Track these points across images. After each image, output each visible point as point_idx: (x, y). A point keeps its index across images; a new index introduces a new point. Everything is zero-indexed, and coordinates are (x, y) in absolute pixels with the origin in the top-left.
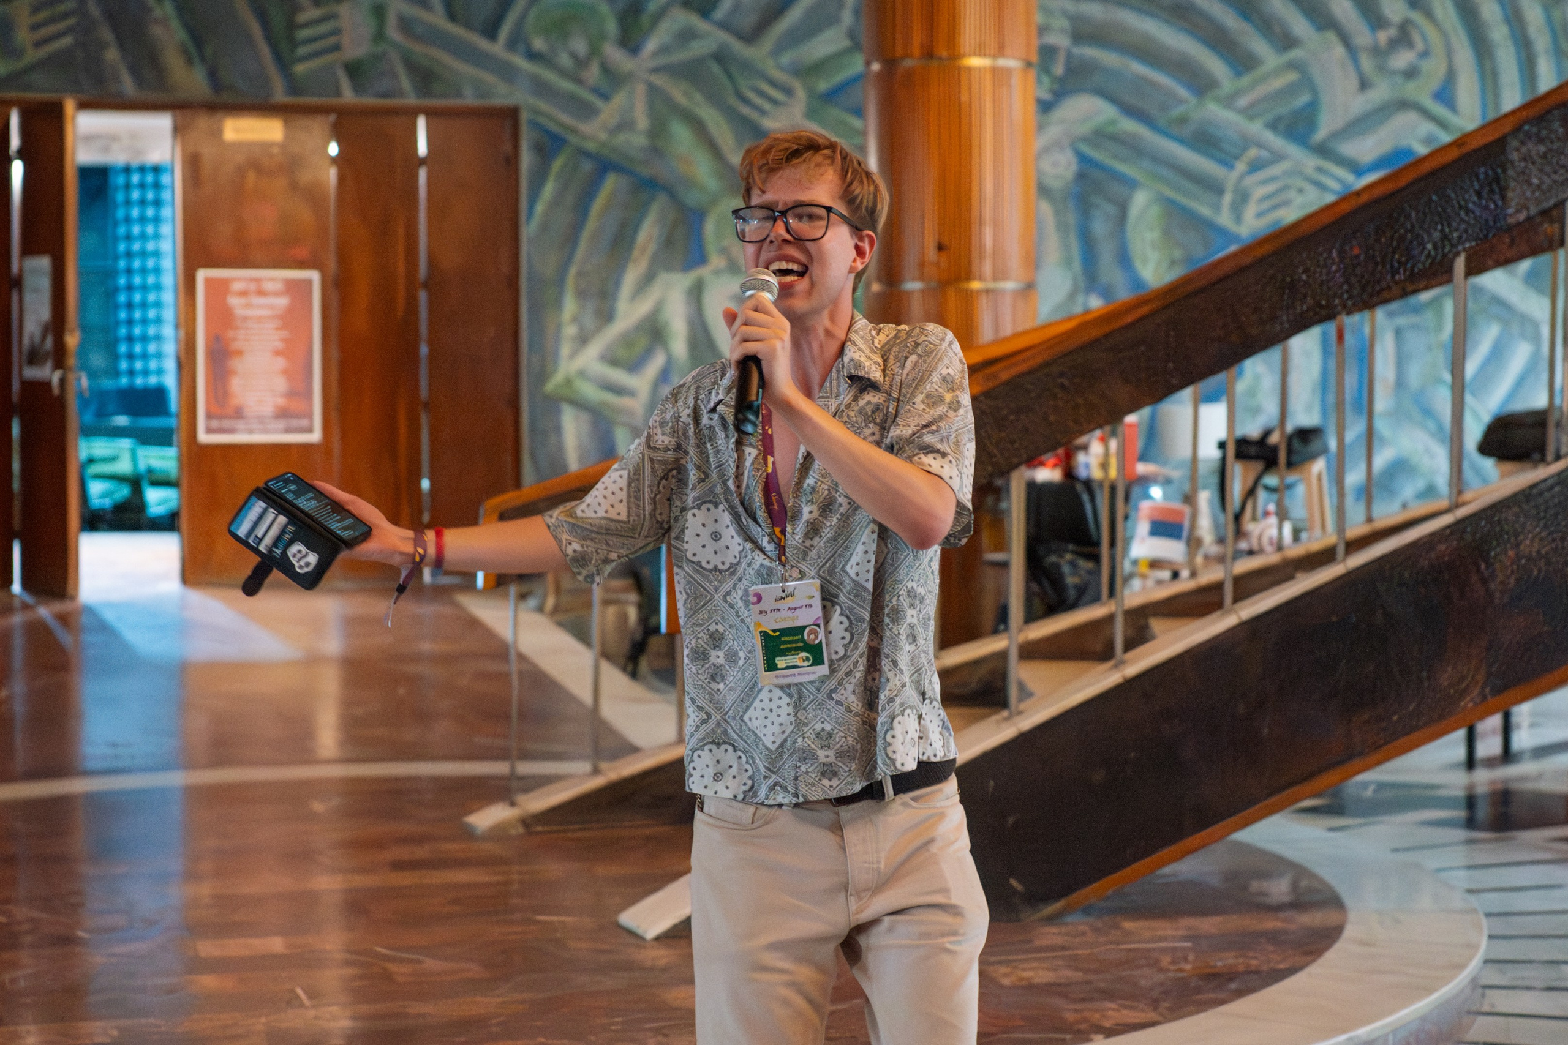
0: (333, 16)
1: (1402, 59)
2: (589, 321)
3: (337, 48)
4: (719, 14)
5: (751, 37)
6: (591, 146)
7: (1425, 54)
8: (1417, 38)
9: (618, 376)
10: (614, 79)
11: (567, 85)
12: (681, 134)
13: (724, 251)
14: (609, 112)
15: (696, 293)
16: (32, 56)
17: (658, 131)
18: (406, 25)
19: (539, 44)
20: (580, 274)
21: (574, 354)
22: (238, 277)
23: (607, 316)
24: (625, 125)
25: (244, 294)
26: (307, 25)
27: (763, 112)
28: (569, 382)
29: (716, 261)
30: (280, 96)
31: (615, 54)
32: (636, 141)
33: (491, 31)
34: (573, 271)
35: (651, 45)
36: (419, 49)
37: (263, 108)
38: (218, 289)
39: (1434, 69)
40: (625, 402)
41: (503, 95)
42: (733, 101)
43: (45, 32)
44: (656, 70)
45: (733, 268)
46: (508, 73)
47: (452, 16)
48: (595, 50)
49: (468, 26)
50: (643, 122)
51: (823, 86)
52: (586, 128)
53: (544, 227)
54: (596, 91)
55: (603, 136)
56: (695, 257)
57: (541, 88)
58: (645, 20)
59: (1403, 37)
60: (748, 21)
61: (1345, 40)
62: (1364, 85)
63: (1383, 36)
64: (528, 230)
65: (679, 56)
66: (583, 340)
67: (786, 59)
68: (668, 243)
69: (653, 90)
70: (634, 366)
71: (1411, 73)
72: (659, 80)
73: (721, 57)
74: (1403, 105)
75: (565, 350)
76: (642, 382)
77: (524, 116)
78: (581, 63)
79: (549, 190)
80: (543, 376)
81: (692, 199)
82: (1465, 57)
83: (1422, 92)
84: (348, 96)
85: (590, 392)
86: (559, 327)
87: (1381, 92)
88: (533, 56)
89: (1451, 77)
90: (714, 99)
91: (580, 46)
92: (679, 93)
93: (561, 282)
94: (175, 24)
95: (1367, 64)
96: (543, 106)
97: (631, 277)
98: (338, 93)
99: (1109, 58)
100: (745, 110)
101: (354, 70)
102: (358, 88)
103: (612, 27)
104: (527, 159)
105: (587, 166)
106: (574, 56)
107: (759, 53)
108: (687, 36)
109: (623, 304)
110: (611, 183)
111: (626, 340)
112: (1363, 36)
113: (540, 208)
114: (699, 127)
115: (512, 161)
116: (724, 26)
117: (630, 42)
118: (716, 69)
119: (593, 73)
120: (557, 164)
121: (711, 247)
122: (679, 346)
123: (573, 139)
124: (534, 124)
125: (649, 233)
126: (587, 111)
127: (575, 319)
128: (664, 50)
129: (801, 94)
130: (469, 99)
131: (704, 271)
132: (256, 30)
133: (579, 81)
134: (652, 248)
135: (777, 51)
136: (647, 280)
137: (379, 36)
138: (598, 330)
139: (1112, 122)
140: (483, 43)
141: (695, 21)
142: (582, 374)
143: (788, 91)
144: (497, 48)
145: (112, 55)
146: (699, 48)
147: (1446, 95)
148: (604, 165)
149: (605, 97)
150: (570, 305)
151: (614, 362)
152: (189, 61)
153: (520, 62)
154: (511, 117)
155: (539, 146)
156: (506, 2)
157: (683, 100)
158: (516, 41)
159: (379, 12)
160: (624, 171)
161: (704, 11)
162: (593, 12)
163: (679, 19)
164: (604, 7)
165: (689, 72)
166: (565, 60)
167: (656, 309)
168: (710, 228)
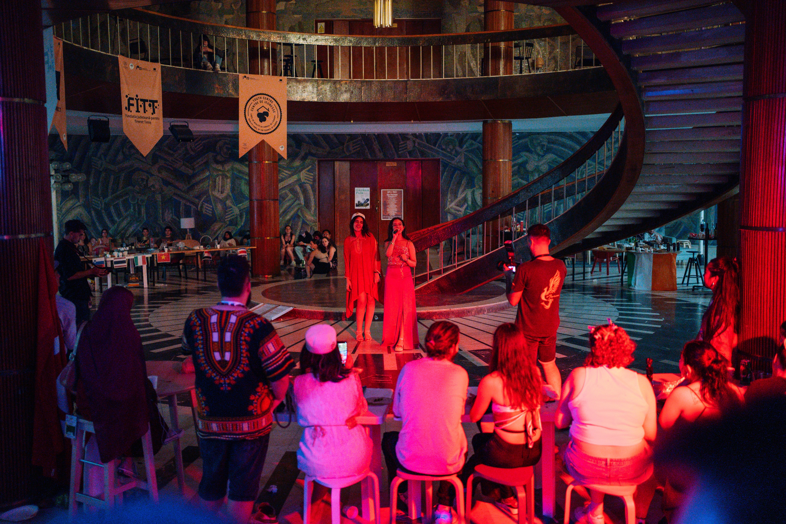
0: (406, 143)
2: (453, 198)
3: (406, 148)
4: (478, 140)
6: (454, 166)
9: (458, 208)
10: (457, 153)
11: (449, 155)
12: (471, 163)
14: (457, 159)
15: (473, 193)
16: (353, 152)
17: (466, 163)
18: (419, 144)
19: (444, 147)
21: (450, 204)
22: (389, 191)
23: (456, 197)
24: (460, 162)
25: (389, 193)
26: (402, 144)
28: (449, 209)
29: (477, 187)
30: (396, 158)
31: (458, 148)
32: (462, 164)
33: (435, 145)
34: (450, 189)
35: (465, 146)
36: (421, 148)
37: (393, 160)
38: (385, 193)
40: (459, 213)
41: (436, 157)
43: (355, 147)
44: (466, 151)
46: (437, 152)
47: (427, 142)
48: (454, 148)
49: (431, 144)
50: (463, 161)
52: (453, 162)
53: (444, 181)
55: (456, 164)
56: (473, 186)
57: (444, 155)
58: (464, 141)
64: (441, 182)
65: (470, 149)
66: (452, 202)
68: (468, 183)
69: (465, 155)
70: (461, 206)
72: (466, 153)
75: (448, 204)
76: (462, 209)
77: (441, 160)
78: (452, 150)
79: (445, 174)
80: (444, 208)
81: (473, 175)
84: (409, 158)
85: (453, 211)
86: (447, 199)
88: (442, 149)
90: (477, 156)
91: (451, 147)
92: (470, 155)
93: (447, 191)
94: (378, 145)
96: (445, 158)
97: (461, 190)
98: (407, 157)
99: (555, 146)
101: (410, 153)
102: (410, 156)
103: (457, 143)
104: (441, 168)
105: (453, 169)
106: (450, 149)
108: (472, 144)
109: (459, 195)
110: (457, 172)
111: (460, 201)
113: (443, 177)
114: (474, 162)
115: (439, 169)
116: (478, 142)
117: (461, 146)
118: (477, 151)
119: (454, 152)
120: (447, 169)
121: (476, 184)
122: (470, 203)
123: (450, 164)
124: (442, 162)
125: (464, 181)
126: (453, 159)
127: (450, 198)
128: (467, 147)
130: (430, 158)
131: (474, 189)
132: (392, 146)
133: (451, 154)
134: (465, 185)
136: (464, 190)
137: (414, 146)
138: (455, 199)
139: (556, 159)
140: (432, 147)
141: (473, 142)
142: (452, 208)
144: (436, 148)
145: (367, 151)
146: (474, 147)
148: (456, 169)
149: (456, 157)
150: (449, 195)
151: (457, 206)
152: (380, 152)
153: (440, 150)
154: (438, 160)
155: (443, 166)
156: (438, 139)
157: (471, 157)
158: (440, 147)
159: (414, 142)
160: (460, 170)
161: (475, 140)
162: (453, 140)
163: (470, 141)
164: (456, 140)
165: (472, 151)
166: (448, 150)
167: (466, 196)
168: (476, 180)
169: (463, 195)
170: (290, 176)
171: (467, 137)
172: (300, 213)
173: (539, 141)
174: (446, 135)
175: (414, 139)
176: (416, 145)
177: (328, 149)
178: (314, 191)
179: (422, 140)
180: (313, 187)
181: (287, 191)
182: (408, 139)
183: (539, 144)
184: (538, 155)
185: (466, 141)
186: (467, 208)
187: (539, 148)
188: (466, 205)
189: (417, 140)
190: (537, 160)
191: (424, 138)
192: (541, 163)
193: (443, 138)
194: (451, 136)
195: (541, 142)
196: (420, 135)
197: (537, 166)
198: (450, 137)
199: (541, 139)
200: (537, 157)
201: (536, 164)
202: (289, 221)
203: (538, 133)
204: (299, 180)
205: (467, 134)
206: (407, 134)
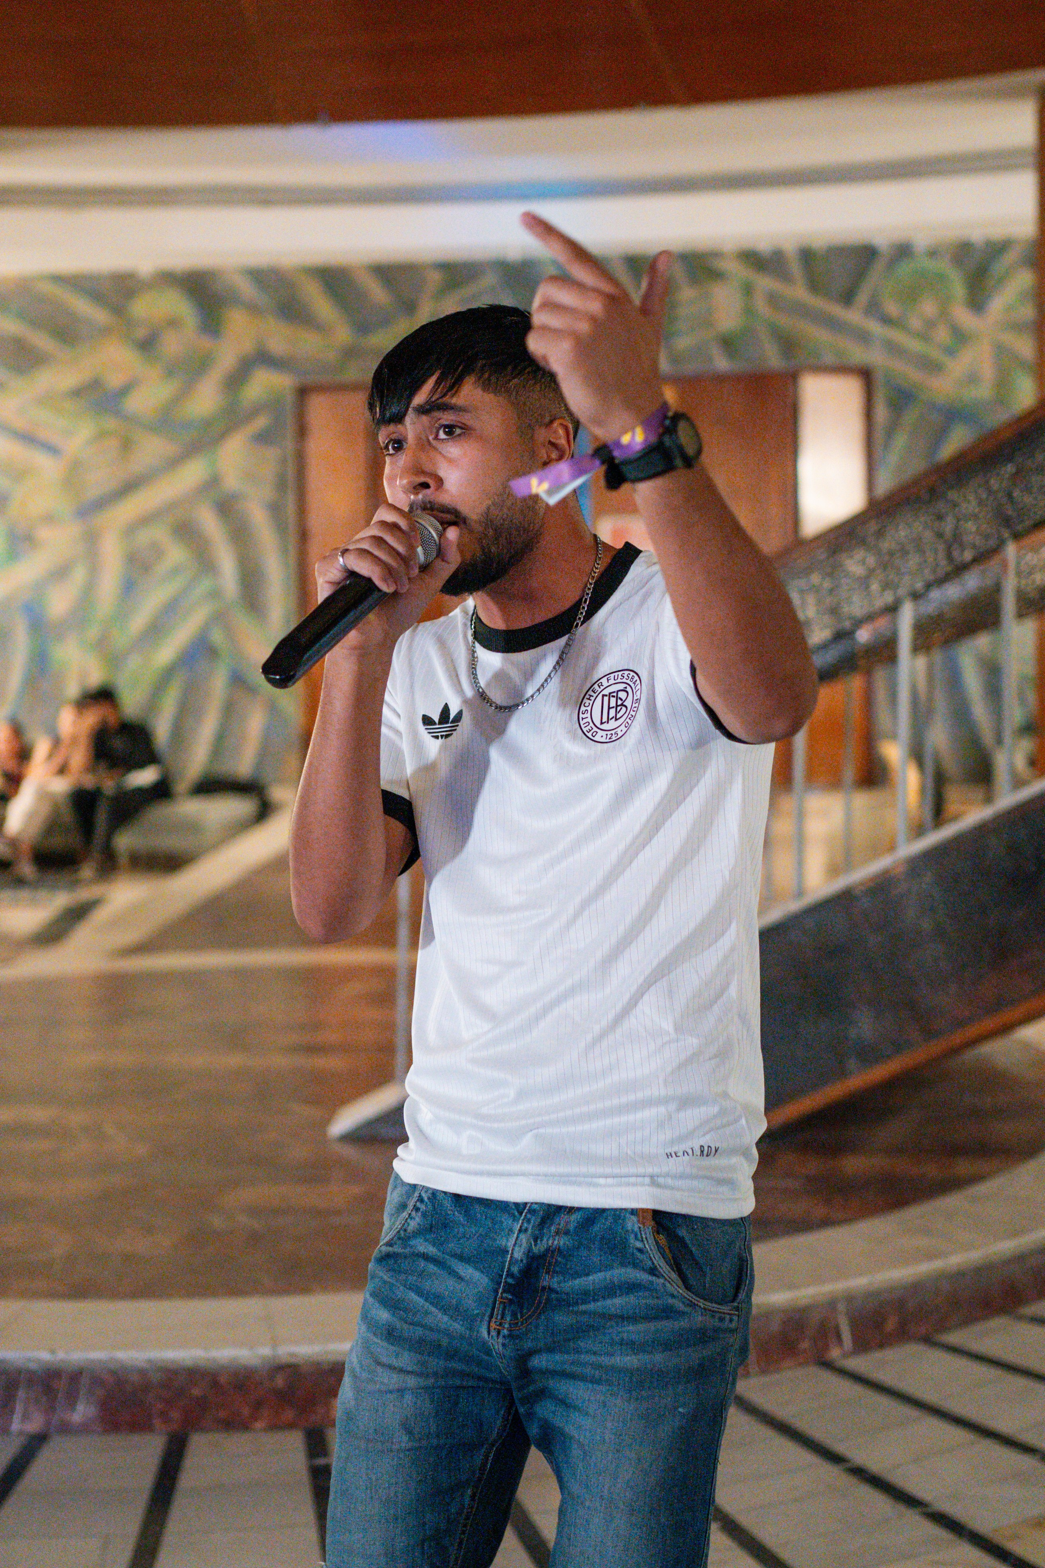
0: (708, 297)
3: (710, 322)
6: (940, 400)
10: (961, 337)
11: (915, 345)
14: (957, 367)
17: (1002, 384)
18: (773, 299)
19: (892, 308)
24: (974, 380)
31: (964, 317)
32: (983, 392)
33: (848, 300)
35: (998, 303)
36: (784, 320)
41: (857, 354)
44: (1003, 327)
46: (864, 337)
47: (813, 289)
48: (944, 313)
49: (829, 297)
50: (989, 376)
52: (939, 383)
54: (944, 349)
55: (952, 389)
58: (991, 280)
65: (1024, 314)
69: (999, 347)
72: (1007, 338)
77: (879, 376)
78: (931, 324)
79: (899, 442)
84: (718, 365)
88: (886, 320)
91: (930, 308)
96: (897, 366)
98: (711, 362)
102: (730, 355)
103: (958, 289)
104: (881, 414)
105: (937, 419)
106: (925, 318)
108: (1032, 294)
110: (956, 434)
117: (977, 301)
119: (942, 335)
120: (909, 417)
123: (922, 394)
124: (888, 384)
126: (935, 368)
128: (1010, 307)
133: (928, 341)
137: (749, 311)
140: (837, 310)
144: (854, 316)
148: (952, 417)
149: (954, 354)
153: (875, 327)
155: (891, 404)
156: (862, 274)
157: (1028, 357)
158: (874, 308)
159: (748, 290)
162: (941, 278)
163: (1024, 279)
164: (954, 273)
166: (915, 323)
170: (174, 463)
171: (1010, 257)
172: (217, 637)
174: (903, 251)
175: (749, 276)
176: (761, 305)
177: (343, 334)
178: (280, 527)
179: (786, 277)
180: (275, 509)
181: (159, 533)
182: (716, 275)
185: (1002, 280)
189: (765, 283)
191: (796, 268)
193: (891, 265)
194: (933, 253)
196: (780, 253)
198: (921, 262)
202: (168, 674)
204: (213, 482)
205: (1006, 244)
206: (717, 255)
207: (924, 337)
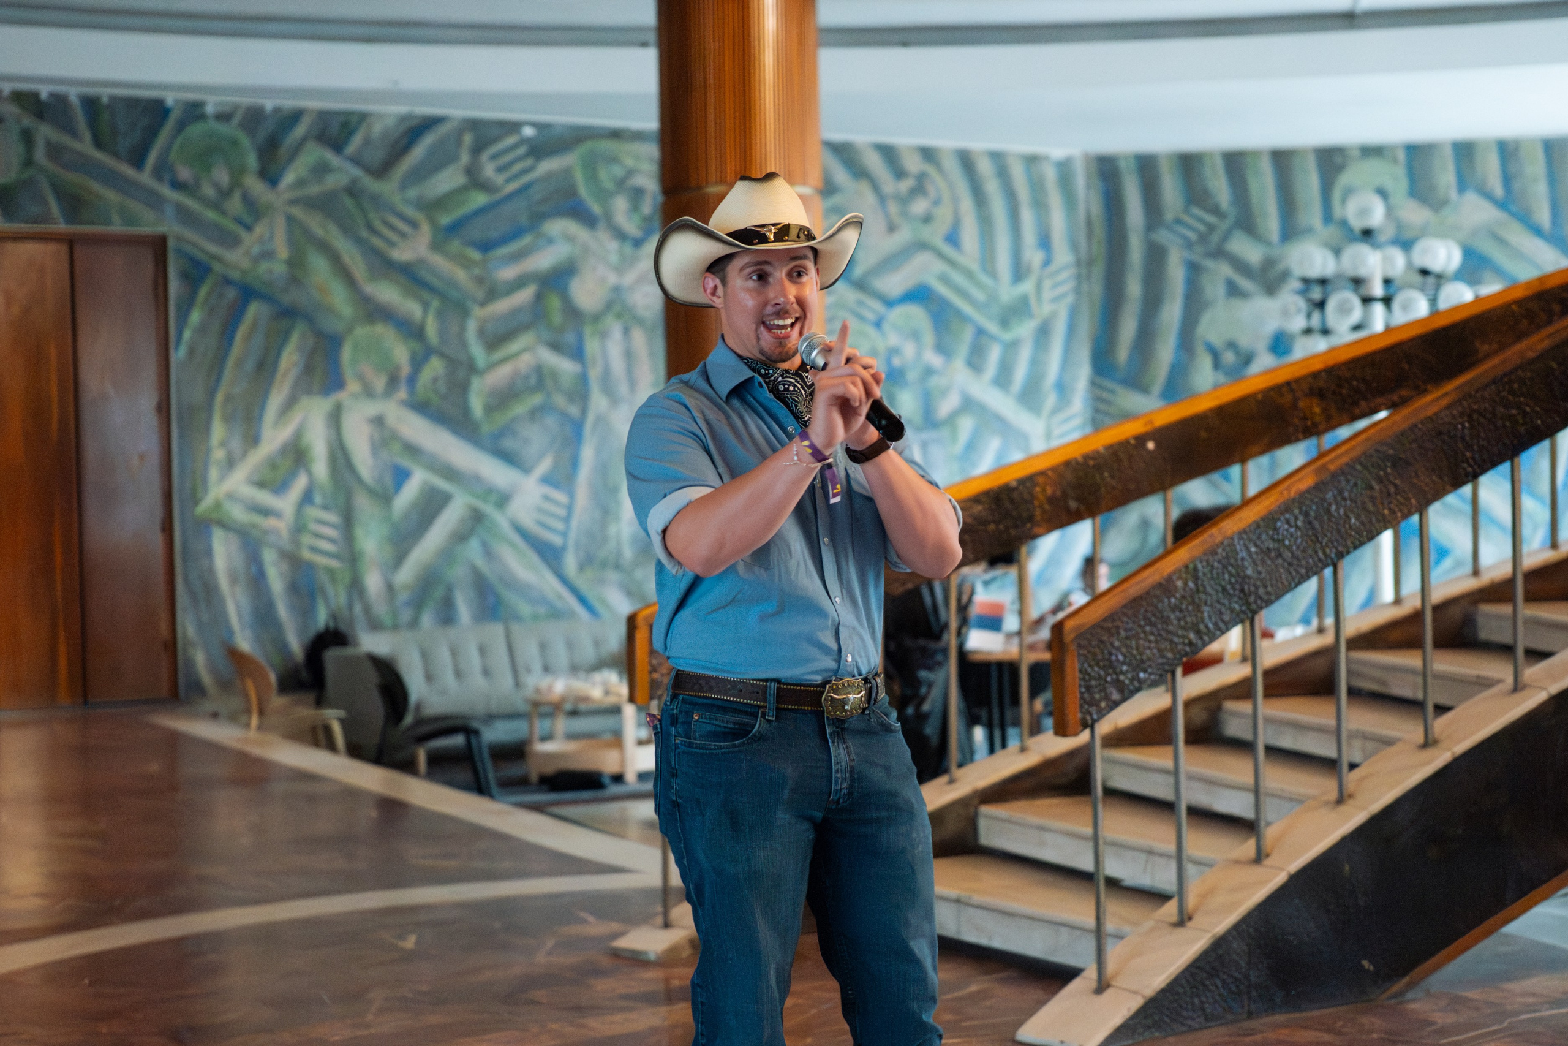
1: (920, 206)
2: (236, 444)
4: (352, 147)
5: (382, 171)
6: (235, 275)
7: (937, 202)
8: (931, 189)
9: (265, 498)
10: (255, 211)
11: (211, 215)
12: (319, 265)
13: (361, 378)
14: (251, 241)
15: (335, 418)
17: (296, 263)
18: (55, 151)
19: (185, 174)
20: (229, 398)
21: (223, 477)
23: (253, 440)
24: (268, 255)
27: (392, 244)
28: (218, 505)
29: (353, 386)
31: (255, 185)
32: (277, 269)
33: (137, 159)
34: (219, 398)
35: (289, 178)
36: (68, 176)
39: (944, 216)
40: (271, 522)
41: (150, 224)
42: (364, 233)
44: (293, 202)
45: (368, 392)
46: (155, 201)
47: (98, 144)
48: (236, 183)
49: (116, 155)
50: (283, 253)
51: (445, 220)
52: (230, 256)
53: (191, 352)
54: (238, 221)
55: (246, 264)
56: (333, 382)
57: (185, 216)
58: (283, 151)
59: (919, 189)
60: (377, 156)
61: (876, 187)
62: (892, 228)
63: (905, 185)
64: (177, 356)
65: (314, 190)
66: (231, 463)
67: (412, 193)
68: (308, 369)
69: (291, 220)
70: (279, 487)
71: (927, 219)
72: (297, 212)
73: (353, 190)
74: (922, 246)
75: (214, 473)
76: (286, 503)
77: (171, 244)
78: (224, 193)
79: (195, 316)
81: (330, 325)
82: (967, 204)
83: (935, 235)
85: (238, 514)
86: (208, 451)
87: (904, 236)
88: (178, 185)
89: (956, 225)
90: (348, 230)
91: (222, 176)
92: (316, 224)
93: (210, 405)
95: (893, 208)
96: (189, 234)
97: (274, 401)
100: (376, 242)
101: (4, 195)
102: (9, 214)
103: (252, 161)
104: (174, 286)
105: (231, 293)
106: (217, 186)
107: (387, 188)
108: (321, 170)
110: (255, 310)
111: (272, 464)
112: (889, 185)
113: (187, 334)
114: (334, 257)
116: (356, 161)
117: (270, 175)
118: (348, 202)
119: (235, 205)
120: (203, 291)
121: (348, 372)
122: (321, 468)
123: (217, 267)
124: (179, 252)
125: (290, 358)
126: (231, 241)
127: (223, 444)
128: (300, 183)
129: (426, 229)
130: (117, 227)
131: (342, 396)
133: (223, 213)
134: (294, 373)
135: (404, 186)
137: (29, 162)
138: (245, 454)
140: (130, 172)
141: (329, 156)
142: (231, 496)
143: (414, 225)
144: (145, 177)
146: (332, 182)
147: (953, 239)
148: (248, 293)
149: (249, 228)
150: (218, 430)
151: (261, 485)
153: (166, 191)
154: (159, 246)
155: (185, 275)
156: (152, 133)
157: (319, 232)
158: (162, 170)
159: (28, 138)
160: (267, 298)
161: (338, 147)
162: (235, 143)
163: (314, 153)
164: (245, 141)
165: (324, 205)
166: (208, 191)
167: (298, 435)
168: (346, 353)
169: (285, 434)
171: (300, 130)
173: (618, 171)
174: (194, 111)
175: (27, 121)
176: (39, 153)
179: (70, 129)
183: (621, 183)
184: (621, 235)
186: (307, 498)
187: (620, 205)
188: (301, 482)
189: (45, 132)
190: (614, 258)
191: (81, 119)
192: (629, 278)
193: (182, 125)
194: (219, 115)
195: (630, 173)
196: (60, 101)
197: (617, 290)
198: (213, 125)
199: (630, 162)
200: (613, 245)
201: (612, 279)
203: (616, 134)
205: (296, 116)
207: (217, 206)
